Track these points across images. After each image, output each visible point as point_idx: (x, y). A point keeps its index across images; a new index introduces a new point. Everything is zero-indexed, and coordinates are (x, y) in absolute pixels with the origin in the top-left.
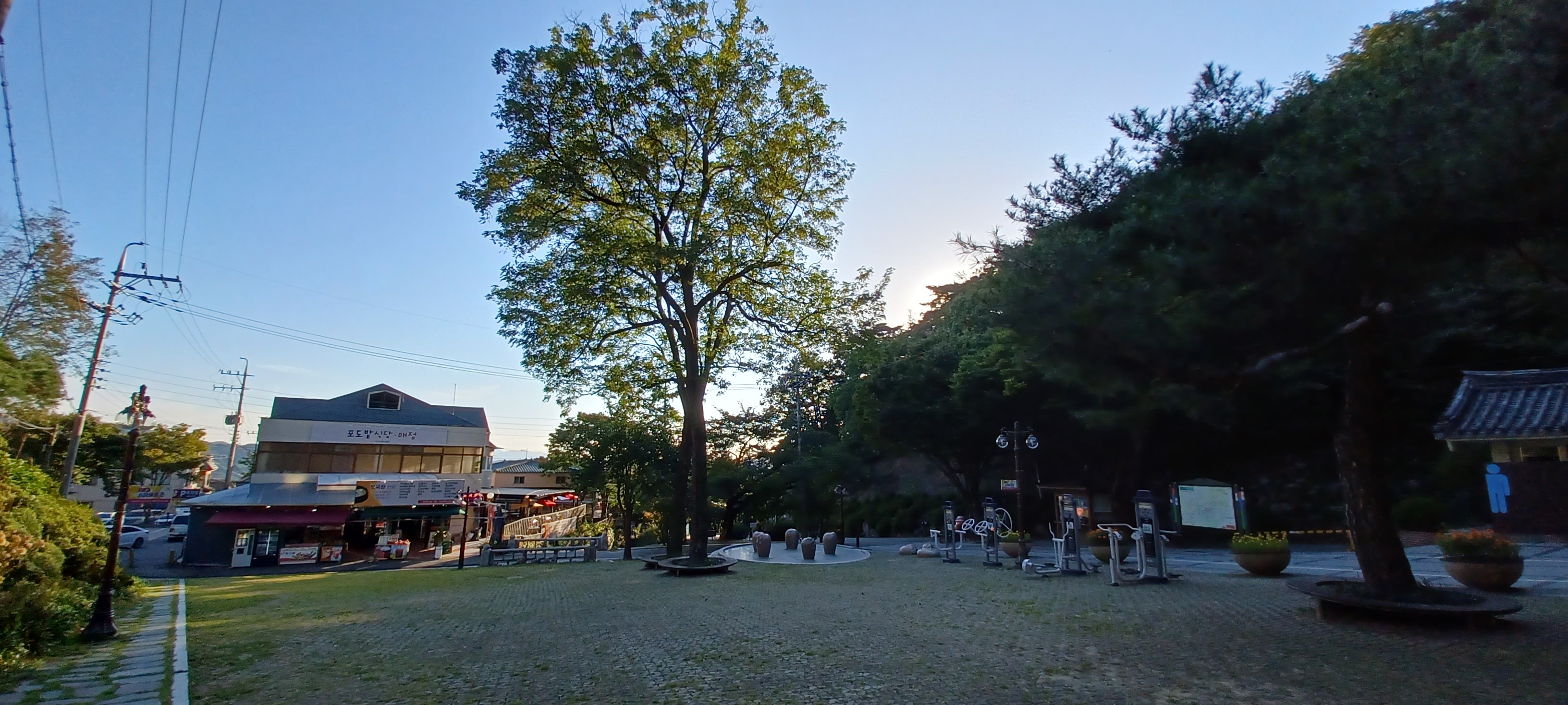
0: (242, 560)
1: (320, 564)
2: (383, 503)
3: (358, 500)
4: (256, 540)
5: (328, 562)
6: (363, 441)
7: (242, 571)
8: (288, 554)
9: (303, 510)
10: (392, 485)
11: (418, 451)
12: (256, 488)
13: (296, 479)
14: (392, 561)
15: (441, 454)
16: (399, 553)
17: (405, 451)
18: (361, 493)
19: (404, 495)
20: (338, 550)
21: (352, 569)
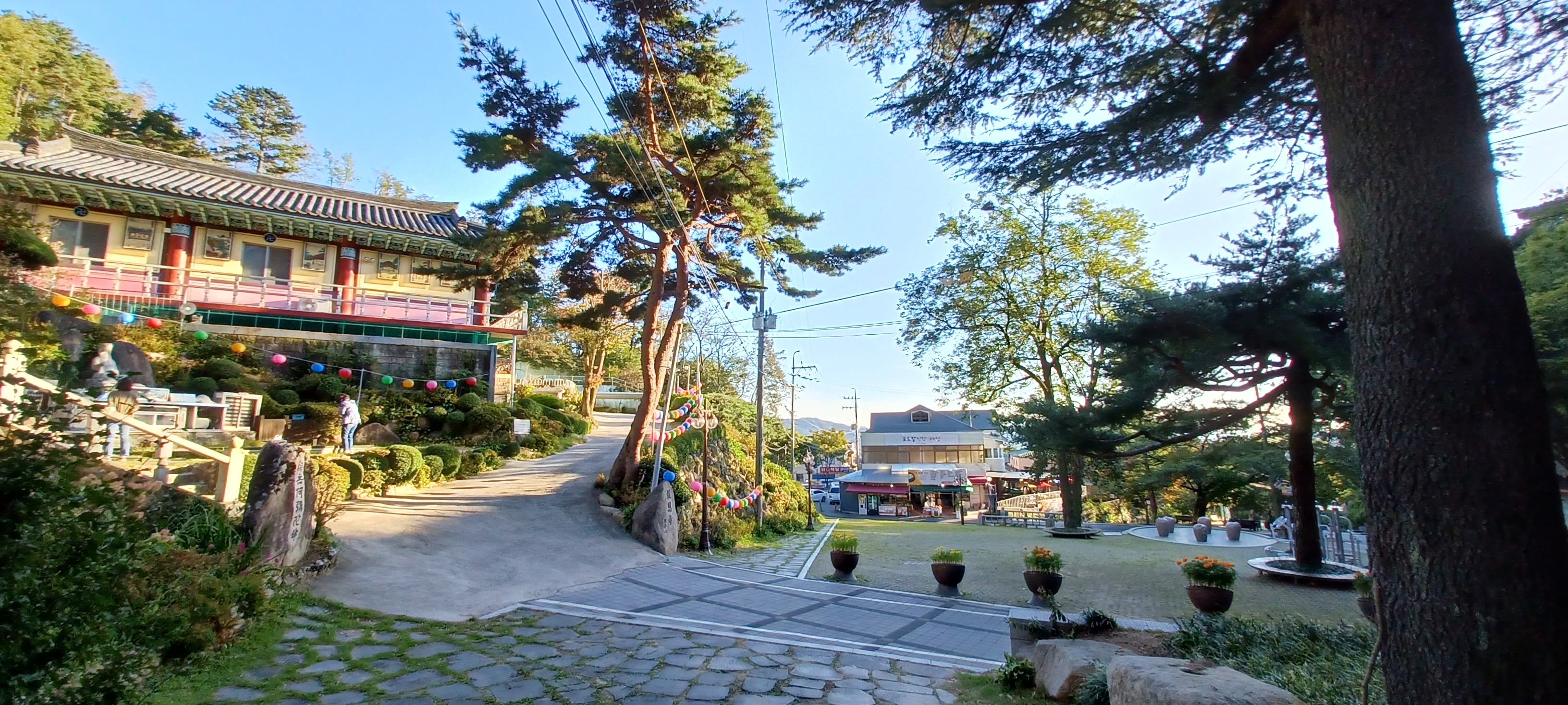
0: (863, 511)
1: (898, 516)
2: (923, 483)
3: (910, 481)
4: (868, 501)
5: (901, 516)
6: (911, 443)
7: (862, 517)
8: (884, 509)
9: (887, 486)
10: (926, 472)
11: (943, 449)
12: (865, 472)
13: (883, 467)
14: (933, 517)
15: (956, 450)
16: (936, 513)
17: (936, 449)
18: (911, 477)
19: (933, 478)
20: (905, 509)
21: (911, 520)
